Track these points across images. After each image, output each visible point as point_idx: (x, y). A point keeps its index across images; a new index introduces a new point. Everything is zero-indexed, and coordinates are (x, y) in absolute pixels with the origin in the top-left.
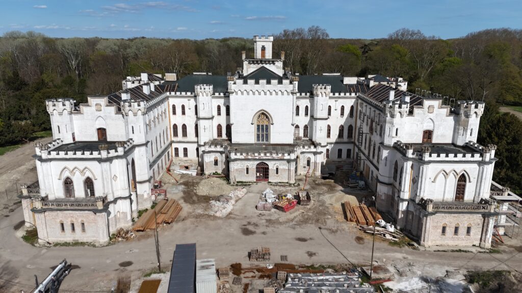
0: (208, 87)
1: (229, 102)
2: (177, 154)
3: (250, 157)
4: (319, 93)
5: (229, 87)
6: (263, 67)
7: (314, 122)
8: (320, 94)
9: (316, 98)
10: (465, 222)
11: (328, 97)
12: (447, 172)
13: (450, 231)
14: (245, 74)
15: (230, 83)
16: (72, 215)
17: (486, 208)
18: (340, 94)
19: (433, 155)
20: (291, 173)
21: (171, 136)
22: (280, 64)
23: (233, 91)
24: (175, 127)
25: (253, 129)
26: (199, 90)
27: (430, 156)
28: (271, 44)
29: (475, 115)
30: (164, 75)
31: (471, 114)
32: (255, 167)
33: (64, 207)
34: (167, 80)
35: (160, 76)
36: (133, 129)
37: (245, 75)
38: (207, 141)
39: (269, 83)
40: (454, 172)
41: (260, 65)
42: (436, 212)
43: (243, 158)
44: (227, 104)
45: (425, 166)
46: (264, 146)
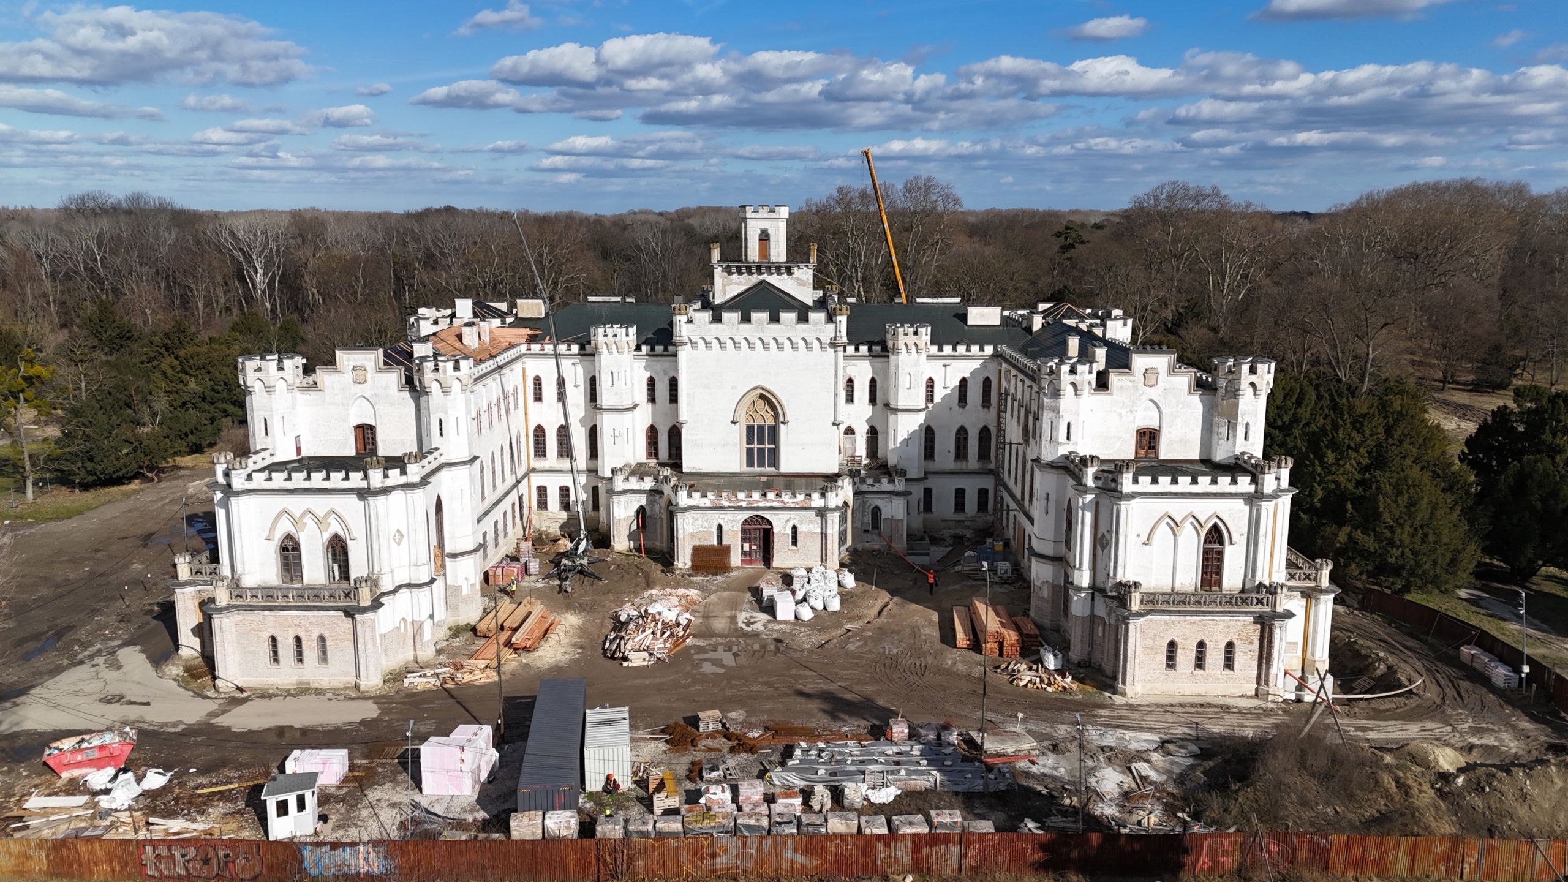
0: (624, 330)
1: (677, 369)
2: (543, 504)
3: (725, 503)
4: (901, 345)
5: (676, 330)
6: (764, 281)
7: (892, 417)
8: (904, 347)
9: (892, 358)
10: (1220, 637)
11: (924, 356)
12: (1178, 520)
13: (1186, 657)
14: (718, 300)
15: (680, 319)
16: (297, 622)
17: (1265, 601)
18: (954, 349)
19: (1141, 479)
20: (829, 542)
21: (528, 456)
22: (805, 273)
23: (685, 339)
24: (540, 432)
25: (738, 434)
26: (601, 338)
27: (1135, 481)
28: (783, 225)
29: (1251, 389)
30: (513, 305)
31: (1242, 387)
32: (738, 527)
33: (280, 602)
34: (519, 316)
35: (503, 306)
36: (441, 424)
37: (716, 303)
38: (619, 465)
39: (774, 319)
40: (1192, 520)
41: (755, 279)
42: (1148, 613)
43: (709, 504)
44: (672, 374)
45: (1123, 504)
46: (764, 479)
